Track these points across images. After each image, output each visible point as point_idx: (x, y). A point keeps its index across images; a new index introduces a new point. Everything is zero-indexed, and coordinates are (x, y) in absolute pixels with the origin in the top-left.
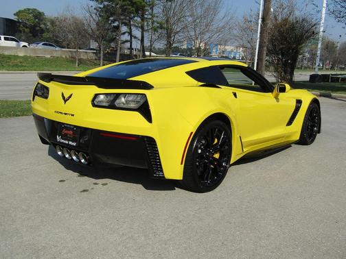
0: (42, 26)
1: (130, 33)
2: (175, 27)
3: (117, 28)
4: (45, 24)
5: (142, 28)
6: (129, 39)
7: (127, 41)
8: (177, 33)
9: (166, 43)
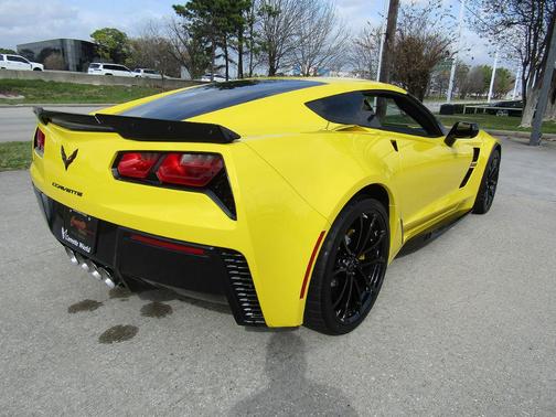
0: (124, 49)
1: (226, 57)
2: (278, 48)
3: (210, 51)
4: (127, 47)
5: (240, 49)
6: (224, 63)
7: (222, 66)
8: (281, 55)
9: (269, 68)
